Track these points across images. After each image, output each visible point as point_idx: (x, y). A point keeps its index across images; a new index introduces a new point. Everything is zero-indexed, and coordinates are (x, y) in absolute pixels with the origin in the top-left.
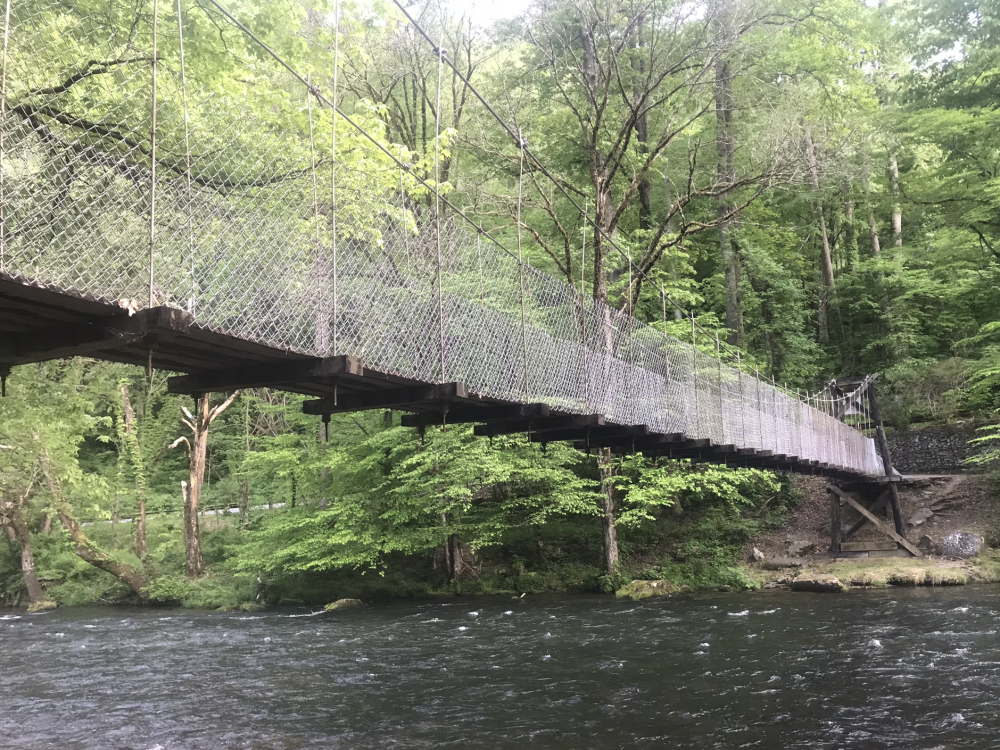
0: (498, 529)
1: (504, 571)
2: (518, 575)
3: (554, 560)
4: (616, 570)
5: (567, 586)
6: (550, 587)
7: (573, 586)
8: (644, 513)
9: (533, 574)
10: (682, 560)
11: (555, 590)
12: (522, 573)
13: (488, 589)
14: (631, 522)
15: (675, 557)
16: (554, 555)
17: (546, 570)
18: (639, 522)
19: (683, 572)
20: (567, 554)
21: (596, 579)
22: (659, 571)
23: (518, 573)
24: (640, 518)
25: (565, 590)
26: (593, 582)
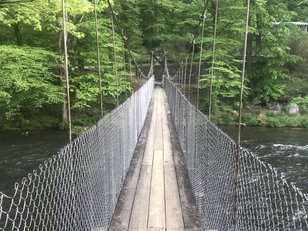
0: (18, 108)
1: (13, 119)
2: (21, 122)
3: (36, 114)
4: (66, 121)
5: (44, 127)
6: (36, 127)
7: (47, 127)
8: (85, 104)
9: (28, 121)
10: (91, 116)
11: (39, 128)
12: (23, 121)
13: (8, 128)
14: (80, 107)
15: (88, 114)
16: (36, 113)
17: (33, 119)
18: (84, 107)
19: (92, 121)
20: (41, 112)
21: (57, 124)
22: (83, 120)
23: (21, 121)
24: (83, 105)
25: (43, 128)
26: (56, 125)
